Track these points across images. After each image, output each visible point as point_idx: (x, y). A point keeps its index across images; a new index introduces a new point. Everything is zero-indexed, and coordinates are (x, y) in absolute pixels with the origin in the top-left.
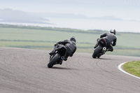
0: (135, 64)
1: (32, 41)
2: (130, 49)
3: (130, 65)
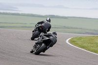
0: (78, 39)
2: (74, 28)
3: (74, 40)
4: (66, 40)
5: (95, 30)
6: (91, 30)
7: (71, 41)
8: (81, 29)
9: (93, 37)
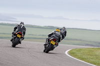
1: (4, 34)
3: (74, 51)
4: (65, 51)
5: (94, 42)
6: (91, 42)
7: (70, 53)
8: (81, 40)
9: (93, 48)
